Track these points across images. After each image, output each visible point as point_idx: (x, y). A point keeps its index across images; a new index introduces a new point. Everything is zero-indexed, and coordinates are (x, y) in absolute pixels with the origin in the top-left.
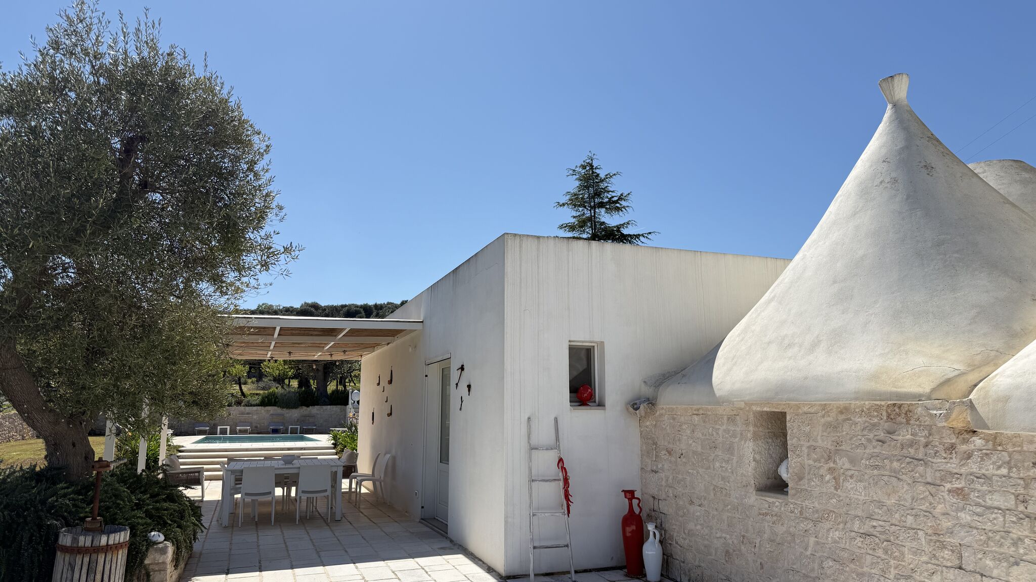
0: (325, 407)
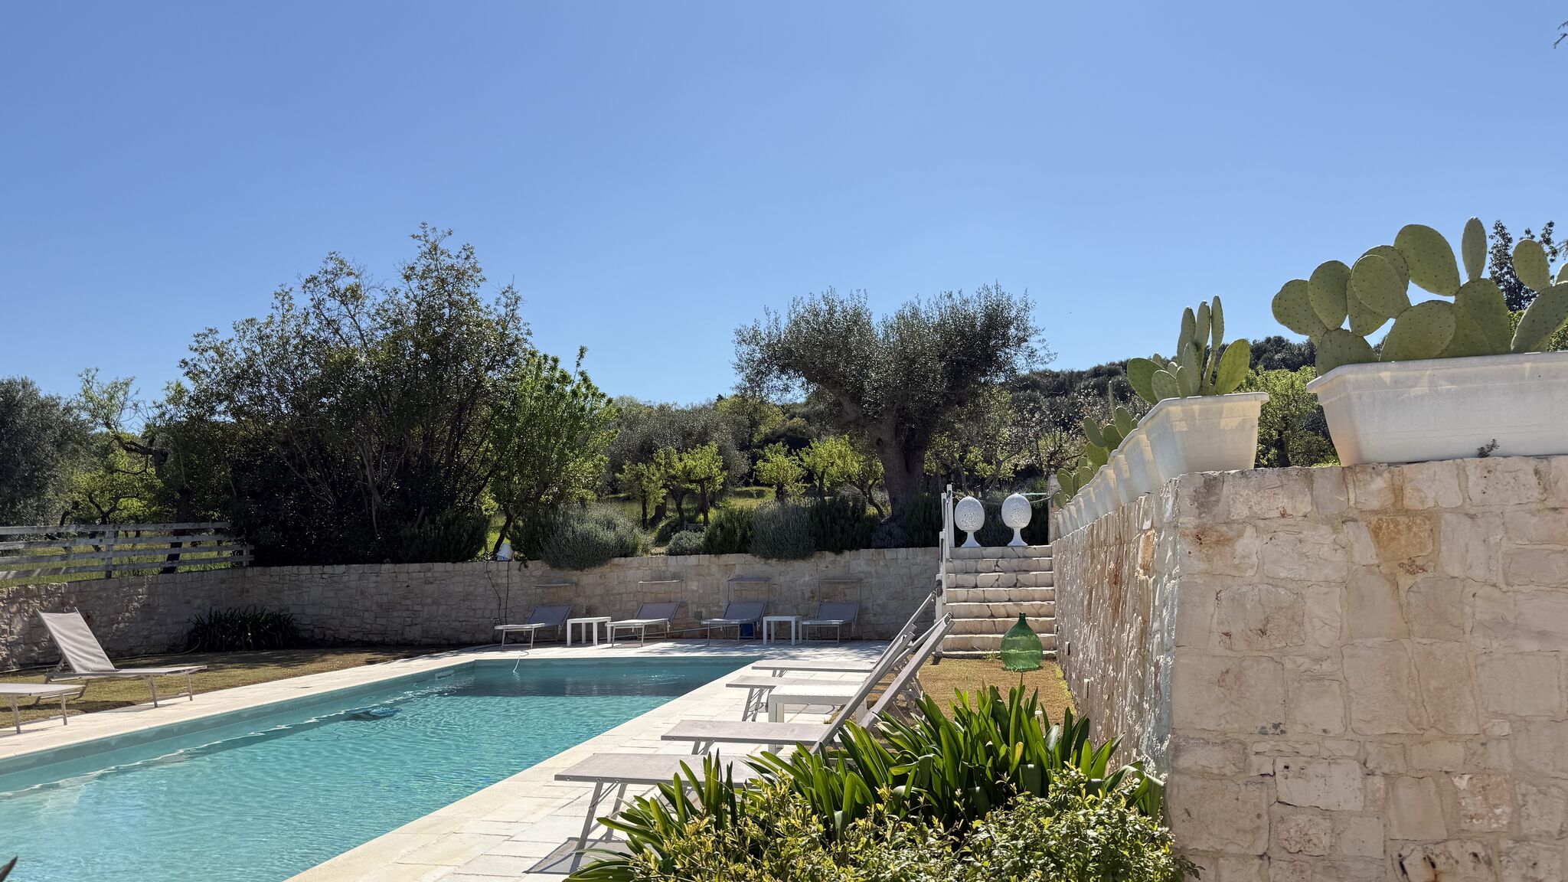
0: (889, 553)
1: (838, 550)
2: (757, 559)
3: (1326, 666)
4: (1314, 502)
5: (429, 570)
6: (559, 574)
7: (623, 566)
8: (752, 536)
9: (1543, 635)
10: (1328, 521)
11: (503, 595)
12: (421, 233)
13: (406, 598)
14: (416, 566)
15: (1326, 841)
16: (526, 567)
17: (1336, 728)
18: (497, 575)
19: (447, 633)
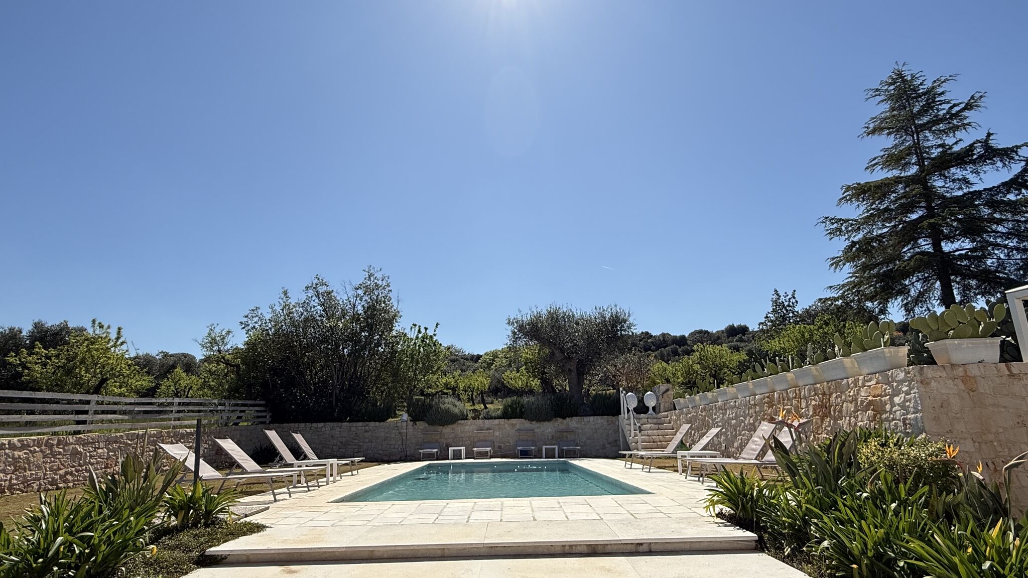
1: (564, 418)
2: (527, 421)
3: (958, 415)
4: (947, 374)
5: (367, 426)
6: (432, 428)
7: (463, 424)
8: (525, 411)
9: (1005, 407)
10: (951, 378)
11: (404, 438)
12: (367, 269)
13: (355, 439)
14: (360, 424)
15: (968, 459)
16: (416, 424)
17: (964, 430)
18: (401, 428)
19: (376, 456)
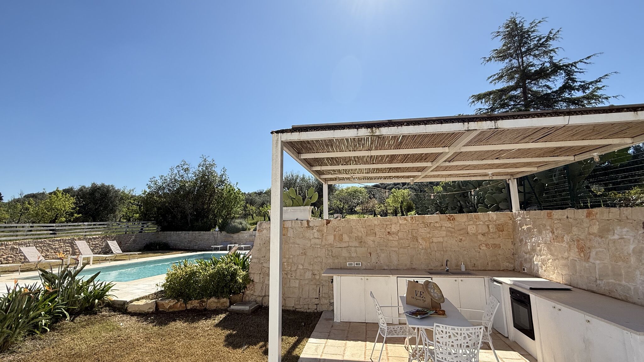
6: (228, 234)
7: (243, 233)
11: (216, 239)
12: (202, 157)
14: (197, 232)
16: (222, 233)
18: (215, 235)
